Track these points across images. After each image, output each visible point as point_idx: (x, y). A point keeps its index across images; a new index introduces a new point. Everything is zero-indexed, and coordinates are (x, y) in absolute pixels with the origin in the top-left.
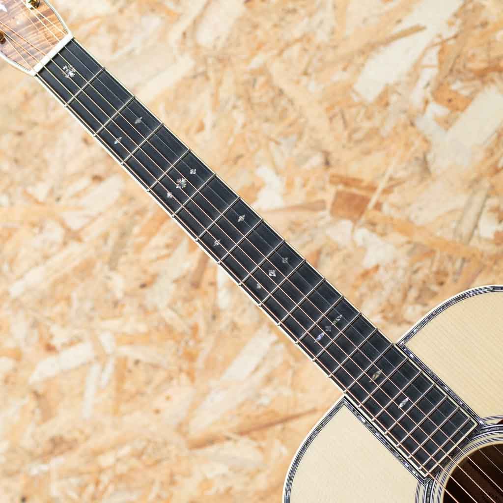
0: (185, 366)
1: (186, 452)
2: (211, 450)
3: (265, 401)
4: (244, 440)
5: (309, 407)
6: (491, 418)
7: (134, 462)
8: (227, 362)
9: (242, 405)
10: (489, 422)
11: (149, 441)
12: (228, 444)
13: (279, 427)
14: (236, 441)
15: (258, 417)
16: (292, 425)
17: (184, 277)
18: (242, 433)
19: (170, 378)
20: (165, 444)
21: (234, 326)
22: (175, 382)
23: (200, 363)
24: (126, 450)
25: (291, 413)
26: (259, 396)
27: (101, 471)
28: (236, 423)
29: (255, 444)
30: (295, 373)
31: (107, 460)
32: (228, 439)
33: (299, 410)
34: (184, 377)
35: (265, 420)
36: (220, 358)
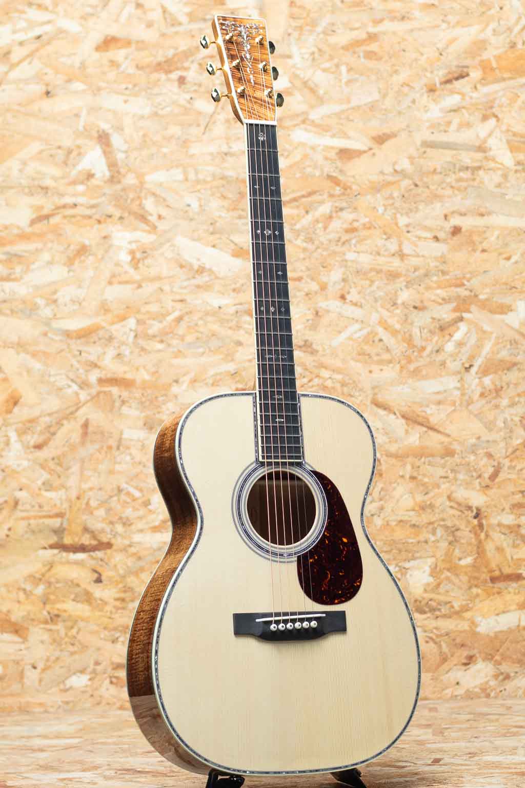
0: (403, 362)
1: (368, 403)
2: (381, 412)
3: (429, 411)
4: (403, 421)
5: (447, 431)
6: (310, 466)
7: (338, 386)
8: (425, 378)
9: (414, 403)
10: (307, 466)
11: (354, 382)
12: (392, 416)
13: (425, 429)
14: (397, 418)
15: (418, 416)
16: (431, 433)
17: (439, 320)
18: (403, 417)
19: (390, 362)
20: (361, 390)
21: (443, 364)
22: (391, 365)
23: (412, 367)
24: (339, 377)
25: (436, 427)
26: (427, 406)
27: (318, 376)
28: (405, 409)
29: (406, 426)
30: (454, 410)
31: (325, 374)
32: (395, 414)
33: (441, 429)
34: (398, 367)
35: (420, 420)
36: (424, 372)
